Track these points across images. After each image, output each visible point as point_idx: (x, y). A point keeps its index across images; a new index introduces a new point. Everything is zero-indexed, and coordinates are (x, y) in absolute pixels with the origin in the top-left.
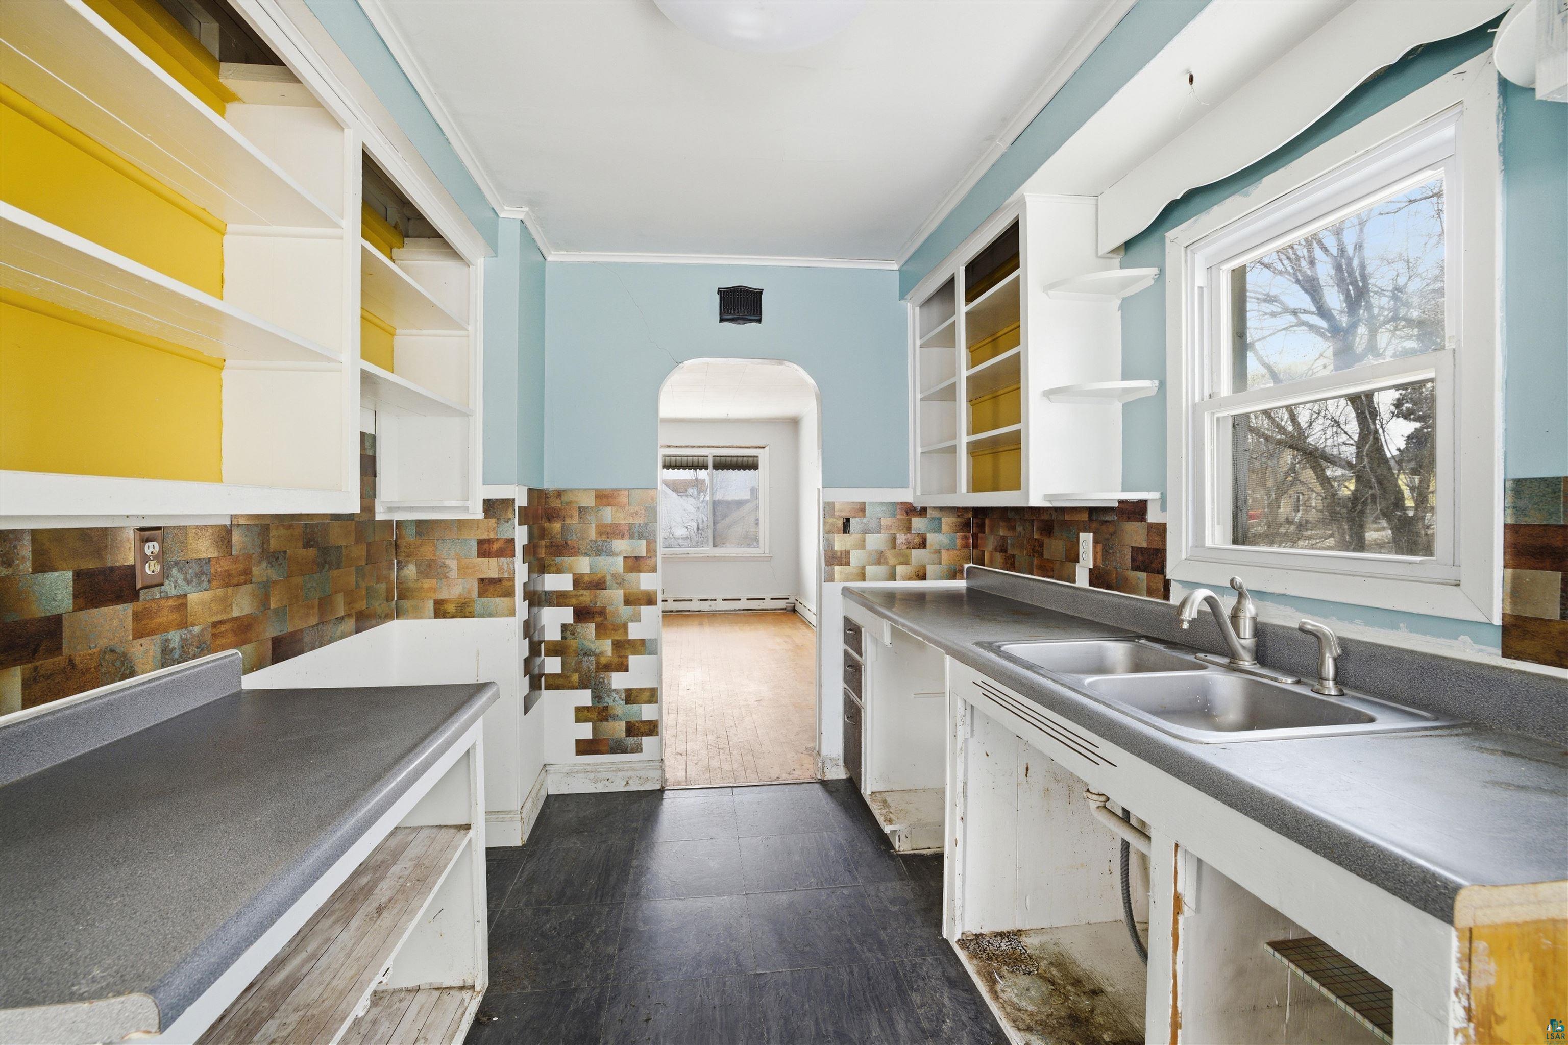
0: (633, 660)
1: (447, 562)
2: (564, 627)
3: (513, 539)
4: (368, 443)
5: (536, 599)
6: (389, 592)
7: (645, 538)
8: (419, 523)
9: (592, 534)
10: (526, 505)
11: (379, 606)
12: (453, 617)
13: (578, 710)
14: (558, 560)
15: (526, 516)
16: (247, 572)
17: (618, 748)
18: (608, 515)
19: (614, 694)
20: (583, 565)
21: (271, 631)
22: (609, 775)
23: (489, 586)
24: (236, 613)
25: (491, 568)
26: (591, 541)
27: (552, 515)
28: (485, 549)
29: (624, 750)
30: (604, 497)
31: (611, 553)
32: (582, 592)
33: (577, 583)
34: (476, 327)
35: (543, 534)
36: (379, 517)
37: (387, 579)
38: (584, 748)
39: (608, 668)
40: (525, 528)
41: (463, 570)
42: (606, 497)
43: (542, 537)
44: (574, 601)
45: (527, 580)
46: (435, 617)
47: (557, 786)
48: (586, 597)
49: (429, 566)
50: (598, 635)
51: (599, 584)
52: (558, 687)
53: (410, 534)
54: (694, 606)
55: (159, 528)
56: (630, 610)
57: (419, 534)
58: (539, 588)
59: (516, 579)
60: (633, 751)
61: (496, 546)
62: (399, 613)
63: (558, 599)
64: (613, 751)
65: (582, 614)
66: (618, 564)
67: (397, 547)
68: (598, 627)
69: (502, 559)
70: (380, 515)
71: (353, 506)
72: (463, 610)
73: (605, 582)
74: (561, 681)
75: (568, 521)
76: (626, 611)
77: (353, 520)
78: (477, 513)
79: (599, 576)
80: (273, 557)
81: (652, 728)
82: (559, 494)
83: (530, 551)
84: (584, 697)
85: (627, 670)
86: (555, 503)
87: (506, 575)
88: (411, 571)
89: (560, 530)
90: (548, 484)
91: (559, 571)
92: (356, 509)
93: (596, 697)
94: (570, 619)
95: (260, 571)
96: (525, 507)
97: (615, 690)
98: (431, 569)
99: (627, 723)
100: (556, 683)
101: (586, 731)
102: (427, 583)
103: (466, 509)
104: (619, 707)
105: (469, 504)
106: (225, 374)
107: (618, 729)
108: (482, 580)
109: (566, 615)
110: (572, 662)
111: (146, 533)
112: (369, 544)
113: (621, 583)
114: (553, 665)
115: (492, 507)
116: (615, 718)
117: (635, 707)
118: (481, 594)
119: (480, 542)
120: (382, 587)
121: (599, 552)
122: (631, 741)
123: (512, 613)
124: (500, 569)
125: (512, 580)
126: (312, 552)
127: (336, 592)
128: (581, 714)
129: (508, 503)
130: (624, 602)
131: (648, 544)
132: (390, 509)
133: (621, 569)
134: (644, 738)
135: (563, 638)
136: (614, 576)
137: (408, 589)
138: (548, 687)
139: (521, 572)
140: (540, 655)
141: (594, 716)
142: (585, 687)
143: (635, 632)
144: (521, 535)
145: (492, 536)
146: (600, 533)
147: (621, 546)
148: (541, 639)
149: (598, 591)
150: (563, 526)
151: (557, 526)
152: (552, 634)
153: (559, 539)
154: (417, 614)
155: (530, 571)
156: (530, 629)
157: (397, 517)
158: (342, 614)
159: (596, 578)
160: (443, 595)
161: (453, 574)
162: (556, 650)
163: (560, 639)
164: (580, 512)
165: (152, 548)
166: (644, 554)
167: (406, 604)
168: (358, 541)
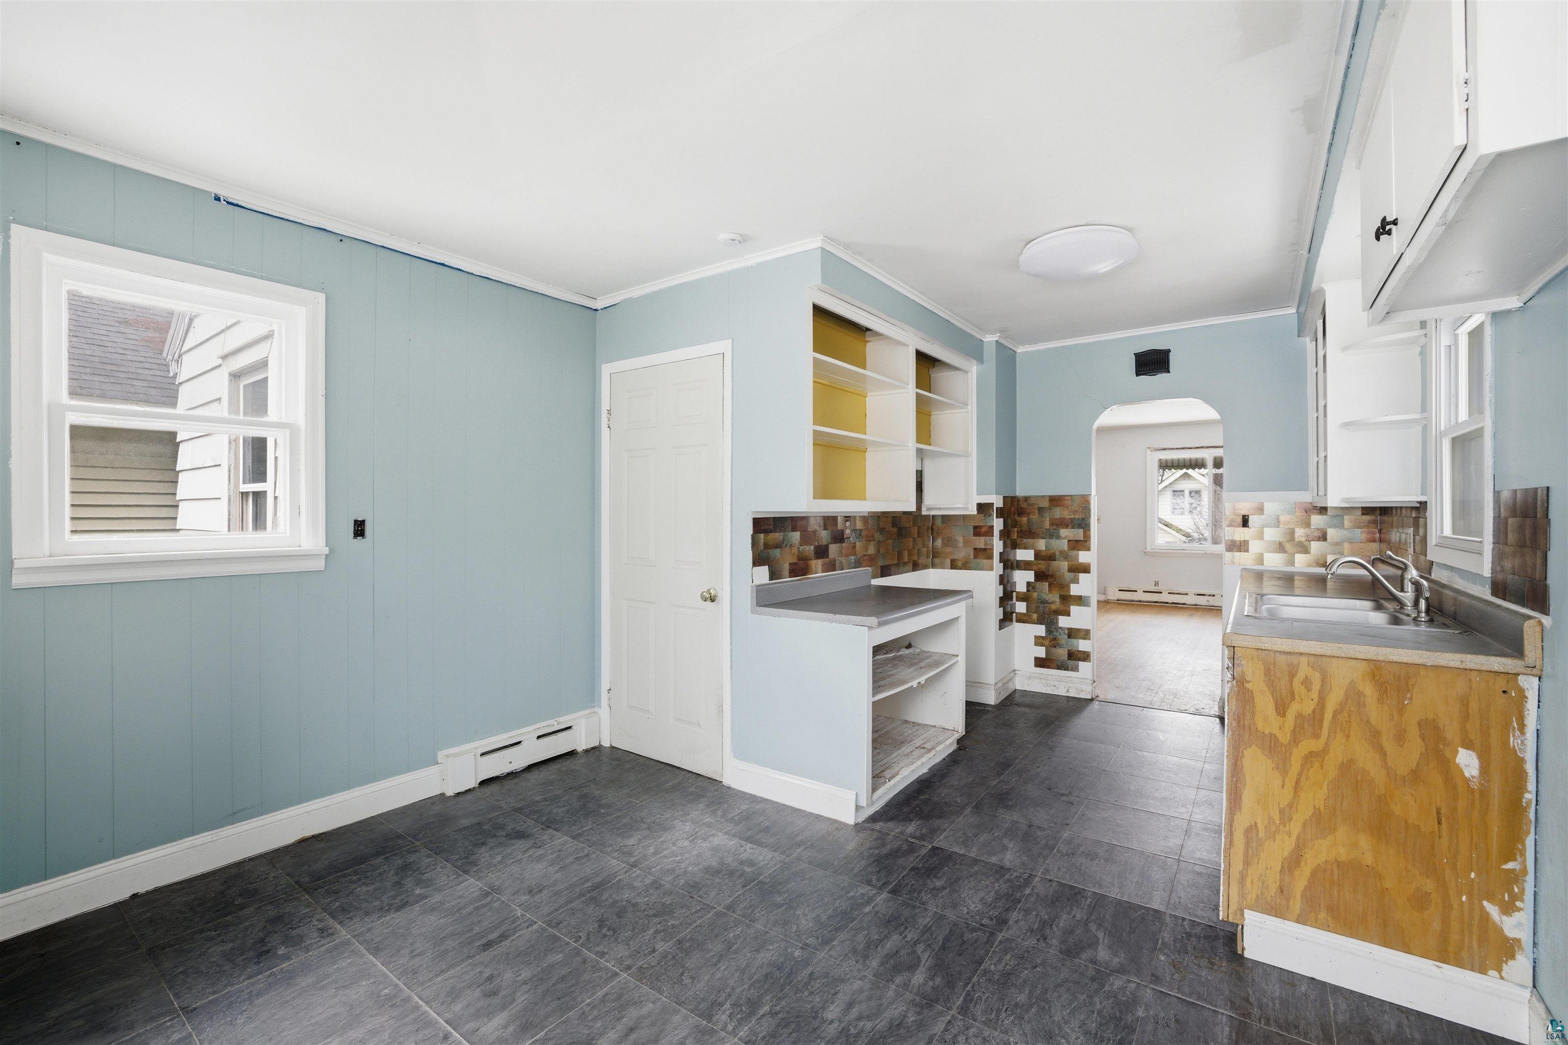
0: (1074, 609)
1: (957, 538)
2: (1029, 584)
3: (993, 526)
4: (920, 474)
5: (1009, 565)
6: (928, 553)
7: (1083, 528)
8: (943, 516)
9: (1047, 525)
10: (1002, 506)
11: (922, 560)
12: (960, 569)
13: (1036, 637)
14: (1025, 540)
15: (1001, 513)
16: (873, 536)
17: (1062, 667)
18: (1058, 513)
19: (1060, 630)
20: (1041, 544)
21: (881, 563)
22: (1056, 683)
23: (979, 552)
24: (870, 552)
25: (980, 542)
26: (1047, 529)
27: (1021, 512)
28: (978, 531)
29: (1066, 669)
30: (1055, 501)
31: (1058, 537)
32: (1039, 562)
33: (1037, 555)
34: (973, 407)
35: (1015, 524)
36: (923, 513)
37: (927, 547)
38: (1040, 663)
39: (1058, 613)
40: (1002, 520)
41: (966, 543)
42: (1056, 500)
43: (1014, 526)
44: (1035, 567)
45: (1002, 551)
46: (951, 569)
47: (1020, 684)
48: (1042, 565)
49: (949, 540)
50: (1050, 590)
51: (1051, 558)
52: (1024, 622)
53: (939, 522)
54: (1190, 600)
55: (850, 517)
56: (1071, 575)
57: (943, 522)
58: (1012, 558)
59: (995, 549)
60: (1072, 670)
61: (984, 530)
62: (934, 566)
63: (1025, 565)
64: (1059, 668)
65: (1040, 576)
66: (1063, 545)
67: (932, 529)
68: (1050, 585)
69: (987, 538)
70: (924, 513)
71: (912, 508)
72: (966, 566)
73: (1055, 556)
74: (1025, 618)
75: (1031, 516)
76: (1068, 576)
77: (911, 514)
78: (974, 511)
79: (1052, 551)
80: (881, 530)
81: (1085, 657)
82: (1026, 499)
83: (1004, 534)
84: (1041, 630)
85: (1069, 615)
86: (1024, 505)
87: (989, 547)
88: (939, 543)
89: (1026, 522)
90: (1020, 492)
91: (1026, 548)
92: (914, 510)
93: (1049, 631)
94: (1032, 579)
95: (877, 536)
96: (1000, 508)
97: (1060, 628)
98: (949, 542)
99: (1069, 650)
100: (1022, 619)
101: (1041, 652)
102: (948, 550)
103: (967, 509)
104: (1063, 638)
105: (969, 506)
106: (867, 454)
107: (1062, 653)
108: (975, 549)
109: (1030, 576)
110: (1033, 606)
111: (847, 518)
112: (918, 527)
113: (1066, 557)
114: (1021, 607)
115: (983, 508)
116: (1061, 646)
117: (1074, 641)
118: (975, 557)
119: (975, 528)
120: (925, 550)
121: (1051, 536)
122: (1071, 663)
123: (991, 569)
124: (986, 544)
125: (992, 549)
126: (895, 529)
127: (905, 550)
128: (1039, 641)
129: (990, 506)
130: (1068, 569)
131: (1084, 533)
132: (929, 509)
133: (1066, 548)
134: (1080, 662)
135: (1028, 590)
136: (1062, 552)
137: (937, 552)
138: (1018, 621)
139: (998, 546)
140: (1012, 600)
141: (1047, 642)
142: (1041, 624)
143: (1075, 590)
144: (998, 524)
145: (981, 524)
146: (1052, 524)
147: (1066, 533)
148: (1014, 590)
149: (1050, 562)
150: (1028, 519)
151: (1024, 520)
152: (1021, 587)
153: (1025, 528)
154: (942, 567)
155: (1005, 546)
156: (1004, 580)
157: (932, 513)
158: (906, 561)
159: (1049, 553)
160: (956, 557)
161: (961, 545)
162: (1023, 598)
163: (1025, 590)
164: (1039, 510)
165: (848, 524)
166: (1082, 539)
167: (937, 560)
168: (914, 525)
